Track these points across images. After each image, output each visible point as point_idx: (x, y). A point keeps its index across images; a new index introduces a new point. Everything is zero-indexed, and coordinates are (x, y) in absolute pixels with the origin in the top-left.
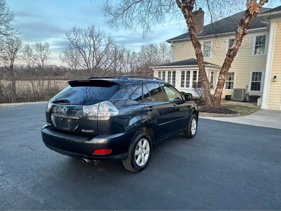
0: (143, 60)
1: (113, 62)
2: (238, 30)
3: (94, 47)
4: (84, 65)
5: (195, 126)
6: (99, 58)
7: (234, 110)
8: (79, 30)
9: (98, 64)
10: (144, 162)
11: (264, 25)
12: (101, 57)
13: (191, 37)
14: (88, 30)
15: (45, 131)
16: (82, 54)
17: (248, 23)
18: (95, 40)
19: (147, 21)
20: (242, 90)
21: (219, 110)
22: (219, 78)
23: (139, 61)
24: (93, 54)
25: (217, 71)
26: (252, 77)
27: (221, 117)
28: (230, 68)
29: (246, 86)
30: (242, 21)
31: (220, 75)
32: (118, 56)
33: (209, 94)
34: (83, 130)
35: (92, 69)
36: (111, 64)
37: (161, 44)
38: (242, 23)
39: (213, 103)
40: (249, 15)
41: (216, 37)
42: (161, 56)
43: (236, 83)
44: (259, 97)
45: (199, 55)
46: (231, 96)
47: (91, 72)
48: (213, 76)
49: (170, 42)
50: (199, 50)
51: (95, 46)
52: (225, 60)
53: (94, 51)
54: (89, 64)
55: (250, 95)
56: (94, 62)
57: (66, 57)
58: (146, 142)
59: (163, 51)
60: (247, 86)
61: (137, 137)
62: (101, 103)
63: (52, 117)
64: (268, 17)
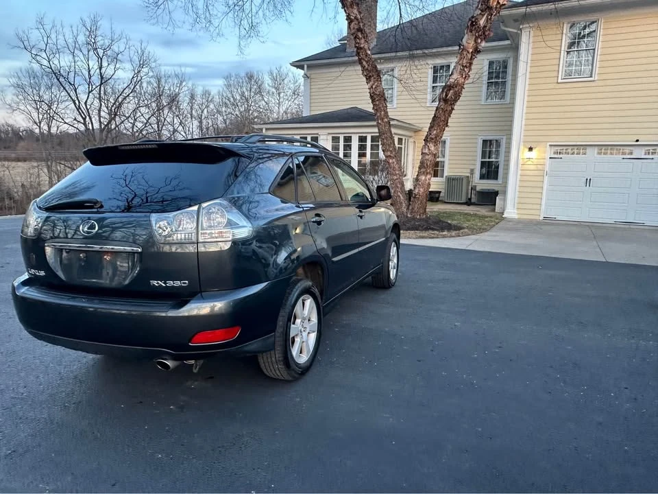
0: (229, 110)
1: (153, 115)
2: (464, 40)
3: (101, 73)
4: (75, 119)
5: (395, 261)
6: (114, 104)
7: (454, 223)
8: (53, 27)
9: (114, 119)
10: (308, 353)
11: (504, 37)
12: (120, 100)
13: (358, 54)
14: (81, 26)
15: (26, 292)
16: (66, 91)
17: (485, 27)
18: (101, 55)
19: (249, 9)
20: (462, 179)
21: (425, 224)
22: (424, 152)
23: (219, 112)
24: (100, 94)
25: (411, 137)
26: (483, 151)
27: (433, 238)
28: (446, 128)
29: (469, 171)
30: (473, 22)
31: (426, 144)
32: (166, 101)
33: (401, 188)
34: (155, 283)
35: (97, 133)
36: (149, 118)
37: (271, 73)
38: (472, 25)
39: (411, 208)
40: (488, 7)
41: (412, 57)
42: (273, 102)
43: (449, 164)
44: (496, 193)
45: (379, 98)
46: (440, 192)
47: (95, 141)
48: (401, 148)
49: (302, 67)
50: (377, 86)
51: (103, 70)
52: (437, 110)
53: (102, 83)
54: (88, 118)
55: (478, 189)
56: (102, 114)
57: (21, 97)
58: (311, 302)
59: (277, 89)
60: (472, 171)
61: (292, 291)
62: (204, 205)
63: (49, 250)
64: (515, 18)
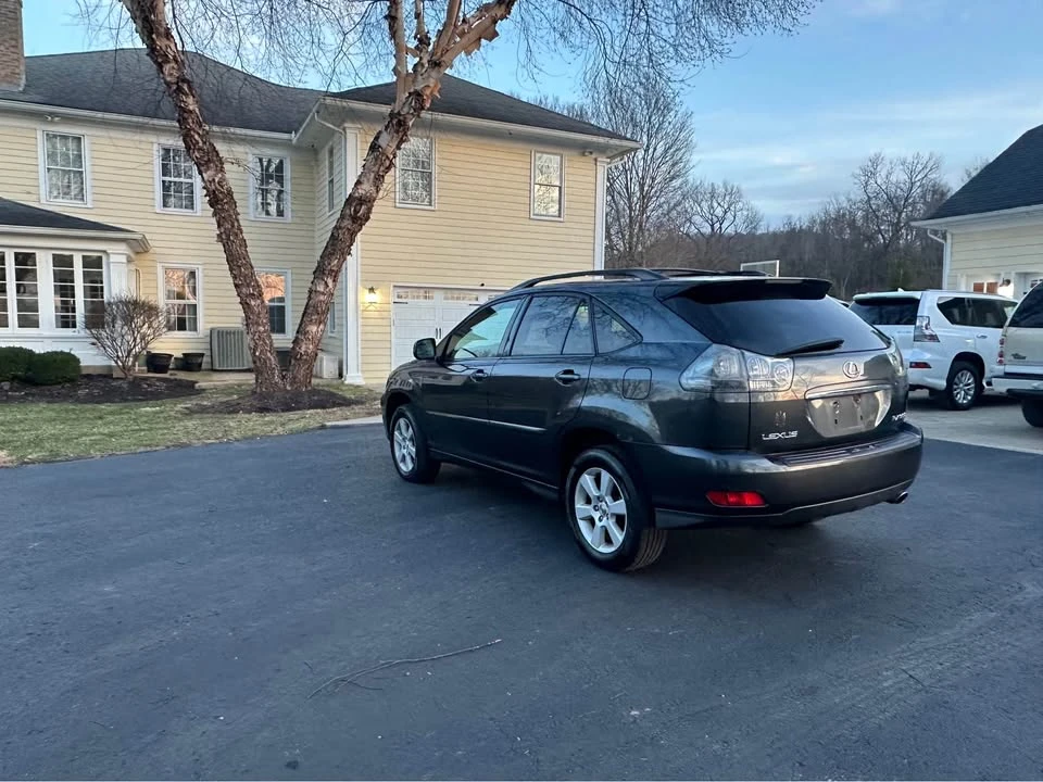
20: (242, 332)
39: (290, 376)
46: (202, 355)
